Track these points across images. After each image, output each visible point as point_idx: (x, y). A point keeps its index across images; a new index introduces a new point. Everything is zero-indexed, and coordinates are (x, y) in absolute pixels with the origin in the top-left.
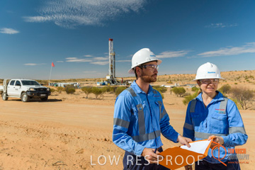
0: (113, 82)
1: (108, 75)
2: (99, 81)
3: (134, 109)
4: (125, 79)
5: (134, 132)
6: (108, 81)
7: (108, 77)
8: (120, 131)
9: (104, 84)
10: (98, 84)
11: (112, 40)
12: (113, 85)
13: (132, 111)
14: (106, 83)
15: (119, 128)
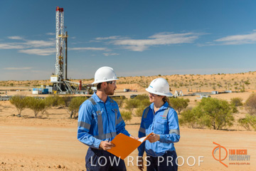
0: (63, 88)
1: (54, 75)
2: (36, 85)
3: (94, 114)
5: (94, 132)
6: (53, 86)
7: (54, 79)
8: (83, 131)
9: (46, 92)
12: (63, 94)
13: (93, 116)
14: (50, 89)
15: (82, 128)
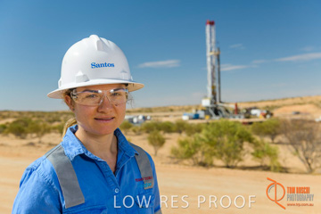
0: (217, 112)
1: (206, 97)
4: (242, 107)
6: (206, 111)
7: (206, 103)
9: (197, 117)
10: (185, 118)
11: (212, 23)
12: (216, 119)
14: (202, 114)
